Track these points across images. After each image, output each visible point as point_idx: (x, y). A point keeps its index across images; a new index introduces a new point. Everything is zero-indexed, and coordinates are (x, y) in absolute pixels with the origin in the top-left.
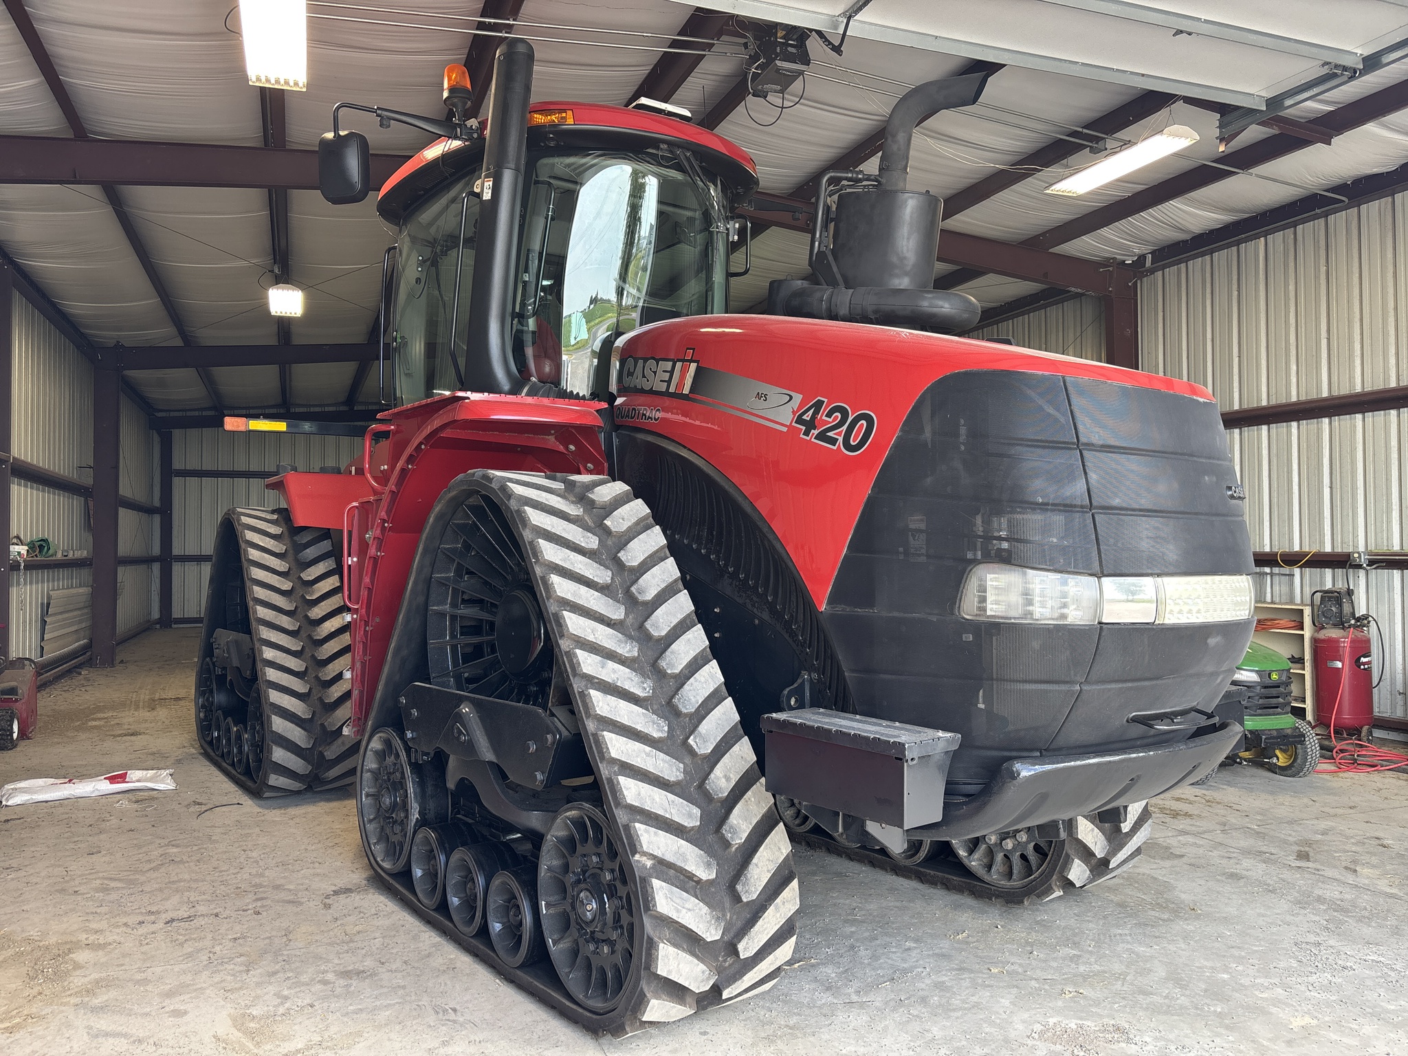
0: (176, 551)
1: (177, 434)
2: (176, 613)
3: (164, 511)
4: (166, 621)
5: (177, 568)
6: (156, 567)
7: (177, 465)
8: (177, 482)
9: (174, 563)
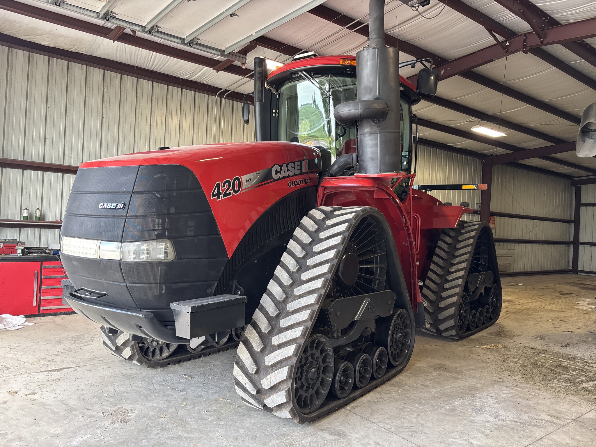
0: (581, 240)
1: (583, 187)
2: (580, 268)
3: (576, 222)
4: (575, 270)
5: (581, 248)
6: (572, 247)
7: (583, 201)
8: (583, 209)
9: (580, 245)
